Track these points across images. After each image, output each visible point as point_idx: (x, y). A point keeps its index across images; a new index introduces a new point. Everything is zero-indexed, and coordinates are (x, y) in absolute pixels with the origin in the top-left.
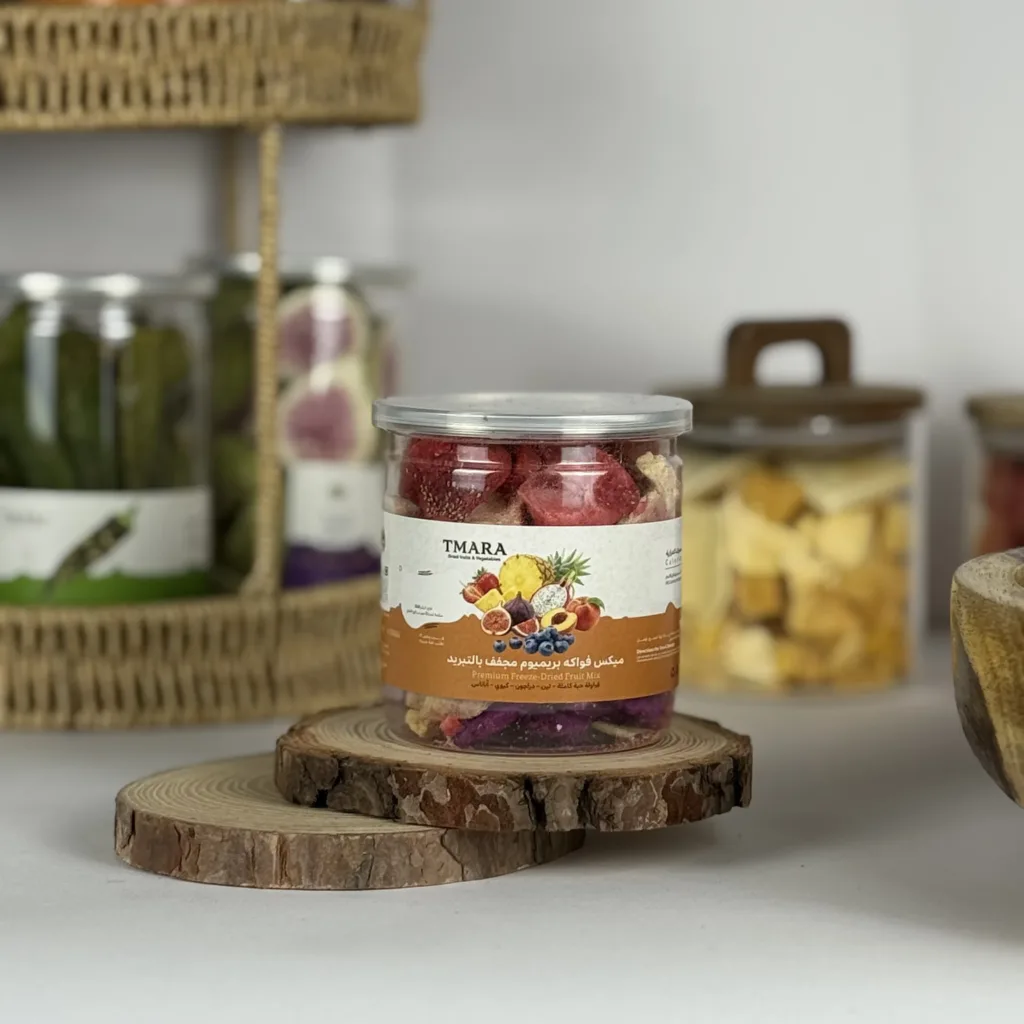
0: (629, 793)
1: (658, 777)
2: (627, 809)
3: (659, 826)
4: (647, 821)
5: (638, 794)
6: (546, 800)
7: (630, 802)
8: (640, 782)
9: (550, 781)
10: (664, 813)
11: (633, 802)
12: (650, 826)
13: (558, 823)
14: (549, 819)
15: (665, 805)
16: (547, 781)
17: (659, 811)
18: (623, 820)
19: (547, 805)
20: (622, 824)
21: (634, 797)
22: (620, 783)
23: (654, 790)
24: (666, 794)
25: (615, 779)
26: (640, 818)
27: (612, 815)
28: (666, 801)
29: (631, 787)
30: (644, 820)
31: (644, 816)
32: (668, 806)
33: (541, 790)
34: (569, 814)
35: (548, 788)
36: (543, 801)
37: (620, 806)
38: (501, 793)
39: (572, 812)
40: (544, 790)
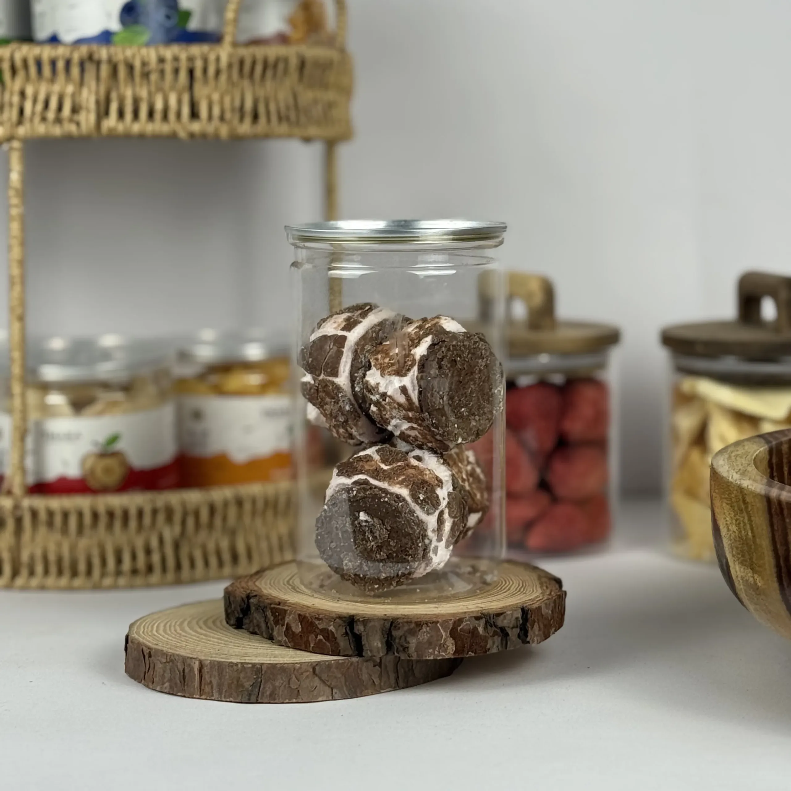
0: (420, 633)
1: (446, 621)
2: (419, 643)
3: (447, 657)
4: (436, 652)
5: (429, 633)
6: (363, 634)
7: (421, 639)
8: (430, 625)
9: (366, 621)
10: (451, 647)
11: (423, 639)
12: (439, 656)
13: (371, 651)
14: (365, 648)
15: (453, 642)
16: (363, 621)
17: (448, 646)
18: (416, 651)
19: (363, 638)
20: (415, 653)
21: (424, 635)
22: (413, 625)
23: (442, 631)
24: (453, 633)
25: (411, 622)
26: (431, 651)
27: (408, 648)
28: (454, 639)
29: (422, 629)
30: (435, 652)
31: (434, 650)
32: (455, 642)
33: (359, 628)
34: (380, 645)
35: (365, 626)
36: (361, 634)
37: (413, 642)
38: (332, 628)
39: (382, 643)
40: (361, 628)
